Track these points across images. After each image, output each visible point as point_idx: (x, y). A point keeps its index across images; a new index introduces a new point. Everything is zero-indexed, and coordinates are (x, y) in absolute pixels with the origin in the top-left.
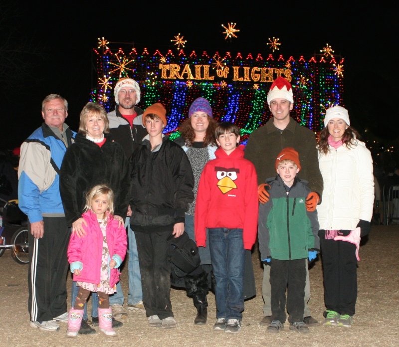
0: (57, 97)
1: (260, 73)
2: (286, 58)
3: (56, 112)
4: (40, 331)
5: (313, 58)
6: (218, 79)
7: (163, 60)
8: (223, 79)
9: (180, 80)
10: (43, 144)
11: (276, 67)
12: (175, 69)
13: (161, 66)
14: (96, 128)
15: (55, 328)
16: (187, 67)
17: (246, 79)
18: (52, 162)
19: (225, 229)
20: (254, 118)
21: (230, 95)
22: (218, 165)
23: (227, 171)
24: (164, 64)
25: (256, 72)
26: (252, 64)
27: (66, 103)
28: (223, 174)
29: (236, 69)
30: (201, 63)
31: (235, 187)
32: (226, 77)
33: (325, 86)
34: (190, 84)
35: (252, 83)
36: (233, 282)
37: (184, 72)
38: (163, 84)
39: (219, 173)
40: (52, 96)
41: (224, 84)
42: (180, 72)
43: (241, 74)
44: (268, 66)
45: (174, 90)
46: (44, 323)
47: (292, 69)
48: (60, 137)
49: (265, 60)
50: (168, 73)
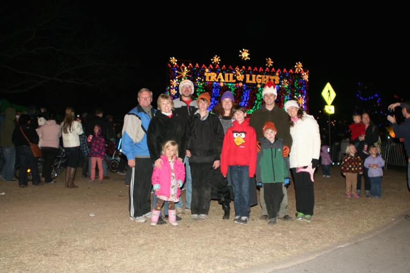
0: (146, 90)
1: (261, 78)
2: (276, 70)
3: (146, 99)
4: (135, 222)
5: (291, 70)
6: (238, 82)
7: (207, 70)
8: (240, 81)
9: (216, 82)
10: (137, 116)
11: (270, 75)
12: (213, 76)
13: (206, 74)
14: (167, 108)
15: (144, 221)
16: (221, 74)
17: (254, 81)
18: (142, 126)
19: (239, 166)
20: (257, 103)
21: (244, 91)
22: (234, 130)
23: (239, 133)
24: (208, 73)
25: (259, 78)
26: (257, 73)
27: (151, 93)
28: (237, 135)
29: (248, 76)
30: (229, 72)
31: (244, 142)
32: (242, 80)
33: (298, 86)
34: (222, 85)
35: (257, 84)
36: (244, 196)
37: (218, 77)
38: (207, 84)
39: (235, 134)
40: (144, 89)
41: (241, 84)
42: (217, 78)
43: (251, 79)
44: (266, 74)
45: (213, 87)
46: (137, 218)
47: (279, 76)
48: (148, 113)
49: (264, 71)
50: (210, 78)
